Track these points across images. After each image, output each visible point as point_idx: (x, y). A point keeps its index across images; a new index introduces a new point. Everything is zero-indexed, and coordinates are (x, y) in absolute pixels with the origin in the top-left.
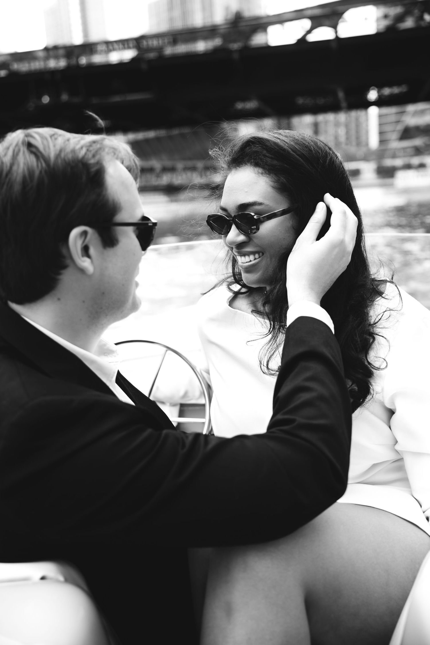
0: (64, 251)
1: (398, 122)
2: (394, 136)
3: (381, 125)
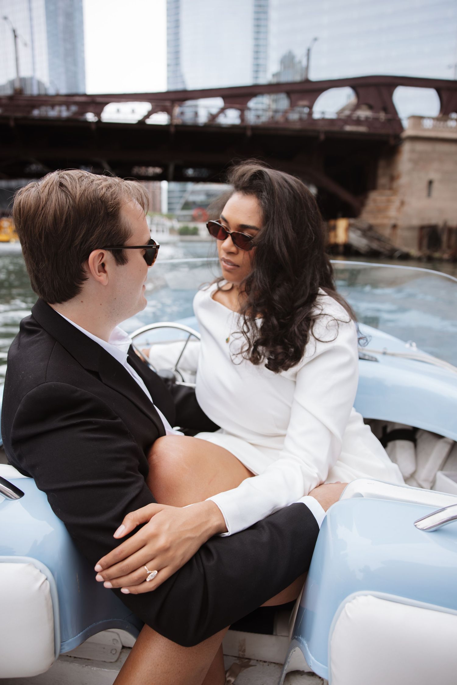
0: (85, 268)
1: (181, 197)
2: (178, 206)
3: (169, 198)
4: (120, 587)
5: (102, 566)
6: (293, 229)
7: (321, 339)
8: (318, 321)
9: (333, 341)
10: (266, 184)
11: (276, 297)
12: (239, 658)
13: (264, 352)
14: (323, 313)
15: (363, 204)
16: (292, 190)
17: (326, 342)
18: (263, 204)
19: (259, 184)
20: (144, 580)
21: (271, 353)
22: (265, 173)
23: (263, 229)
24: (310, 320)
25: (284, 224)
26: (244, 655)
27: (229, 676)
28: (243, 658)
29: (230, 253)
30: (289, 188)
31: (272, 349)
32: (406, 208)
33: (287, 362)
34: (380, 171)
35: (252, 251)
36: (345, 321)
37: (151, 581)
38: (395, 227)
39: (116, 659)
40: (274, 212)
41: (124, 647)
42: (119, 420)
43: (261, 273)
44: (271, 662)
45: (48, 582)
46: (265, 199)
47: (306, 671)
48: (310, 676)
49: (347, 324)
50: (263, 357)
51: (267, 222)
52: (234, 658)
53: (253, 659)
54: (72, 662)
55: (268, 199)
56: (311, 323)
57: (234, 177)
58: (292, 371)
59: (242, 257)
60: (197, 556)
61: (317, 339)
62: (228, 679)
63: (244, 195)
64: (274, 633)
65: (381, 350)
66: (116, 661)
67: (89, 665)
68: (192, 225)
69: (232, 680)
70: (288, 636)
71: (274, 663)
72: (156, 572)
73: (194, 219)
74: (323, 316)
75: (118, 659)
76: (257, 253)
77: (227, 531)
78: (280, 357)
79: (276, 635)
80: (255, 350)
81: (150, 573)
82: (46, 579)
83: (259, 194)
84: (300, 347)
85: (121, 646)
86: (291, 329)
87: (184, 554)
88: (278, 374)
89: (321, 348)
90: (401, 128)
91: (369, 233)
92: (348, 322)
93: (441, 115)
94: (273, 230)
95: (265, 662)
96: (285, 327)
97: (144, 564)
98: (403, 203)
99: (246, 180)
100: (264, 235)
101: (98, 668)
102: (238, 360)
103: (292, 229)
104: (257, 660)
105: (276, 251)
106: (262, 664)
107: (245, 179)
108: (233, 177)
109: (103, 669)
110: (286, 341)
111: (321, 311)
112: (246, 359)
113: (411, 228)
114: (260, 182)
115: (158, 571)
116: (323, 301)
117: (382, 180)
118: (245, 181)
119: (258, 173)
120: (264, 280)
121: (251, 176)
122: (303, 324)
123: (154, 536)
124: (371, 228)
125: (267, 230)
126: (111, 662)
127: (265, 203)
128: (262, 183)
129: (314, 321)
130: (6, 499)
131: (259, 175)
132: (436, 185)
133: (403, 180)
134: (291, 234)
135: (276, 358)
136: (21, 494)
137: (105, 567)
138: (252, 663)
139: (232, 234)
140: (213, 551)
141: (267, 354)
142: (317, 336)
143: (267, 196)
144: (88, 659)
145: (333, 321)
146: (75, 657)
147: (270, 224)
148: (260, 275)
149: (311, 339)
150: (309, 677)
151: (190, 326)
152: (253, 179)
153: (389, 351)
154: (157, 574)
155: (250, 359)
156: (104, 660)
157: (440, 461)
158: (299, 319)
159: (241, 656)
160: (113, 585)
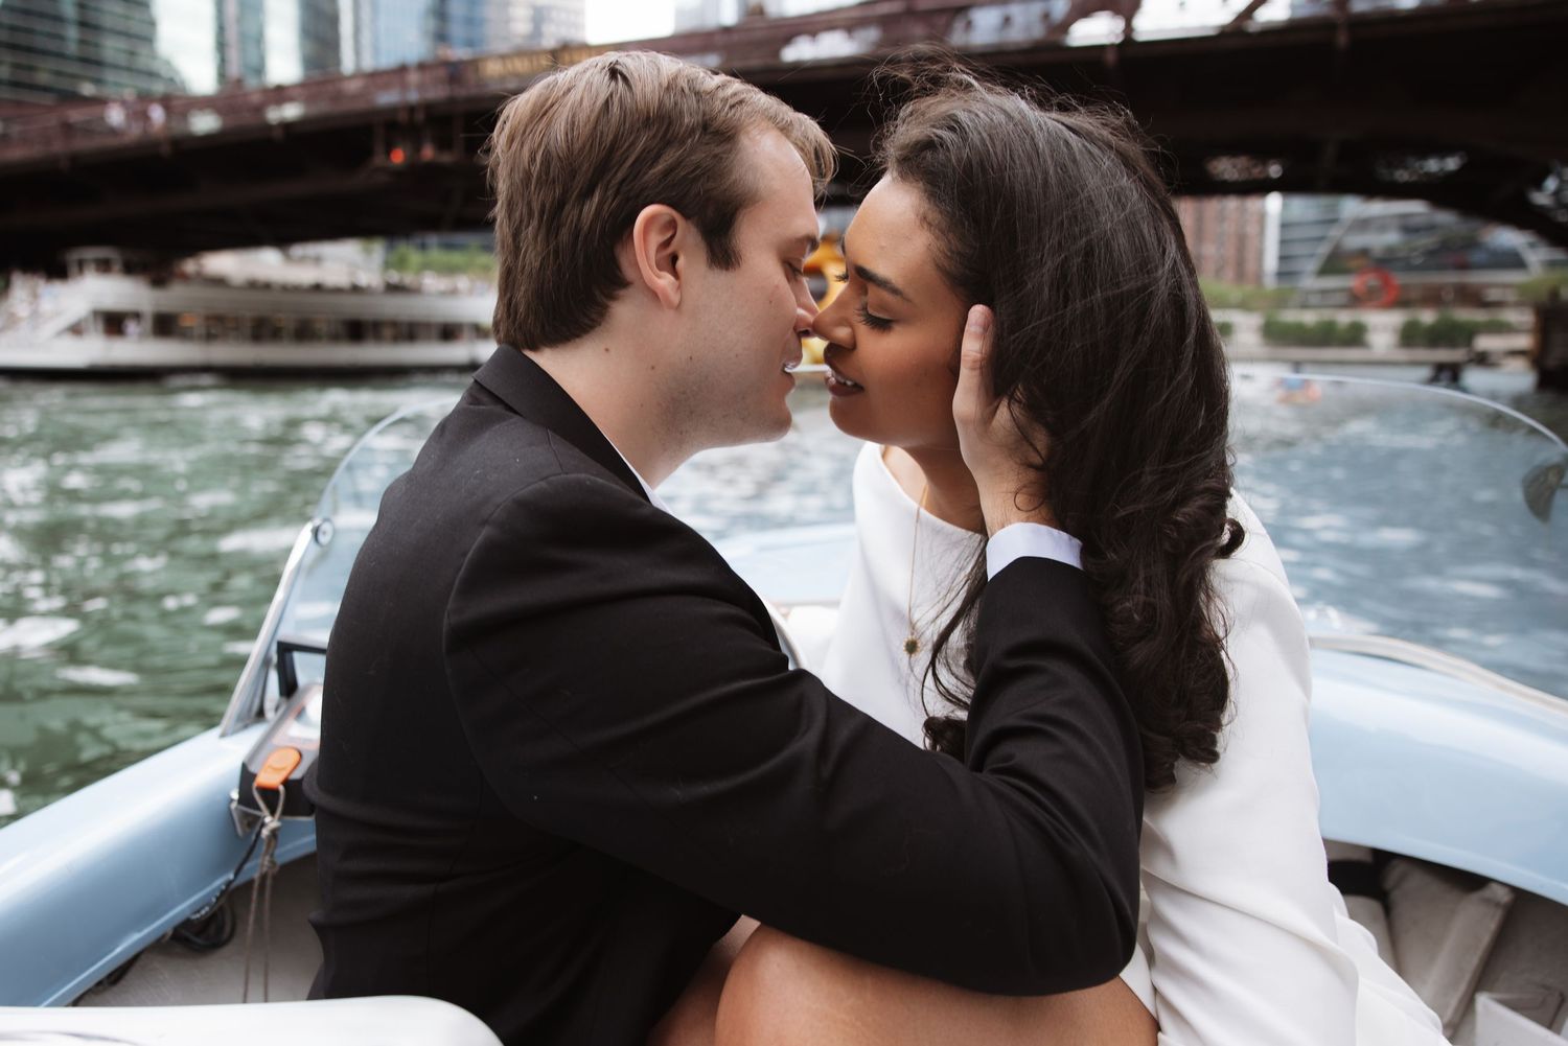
1: (1320, 239)
2: (1310, 265)
3: (1284, 242)
68: (1344, 318)
73: (1356, 300)
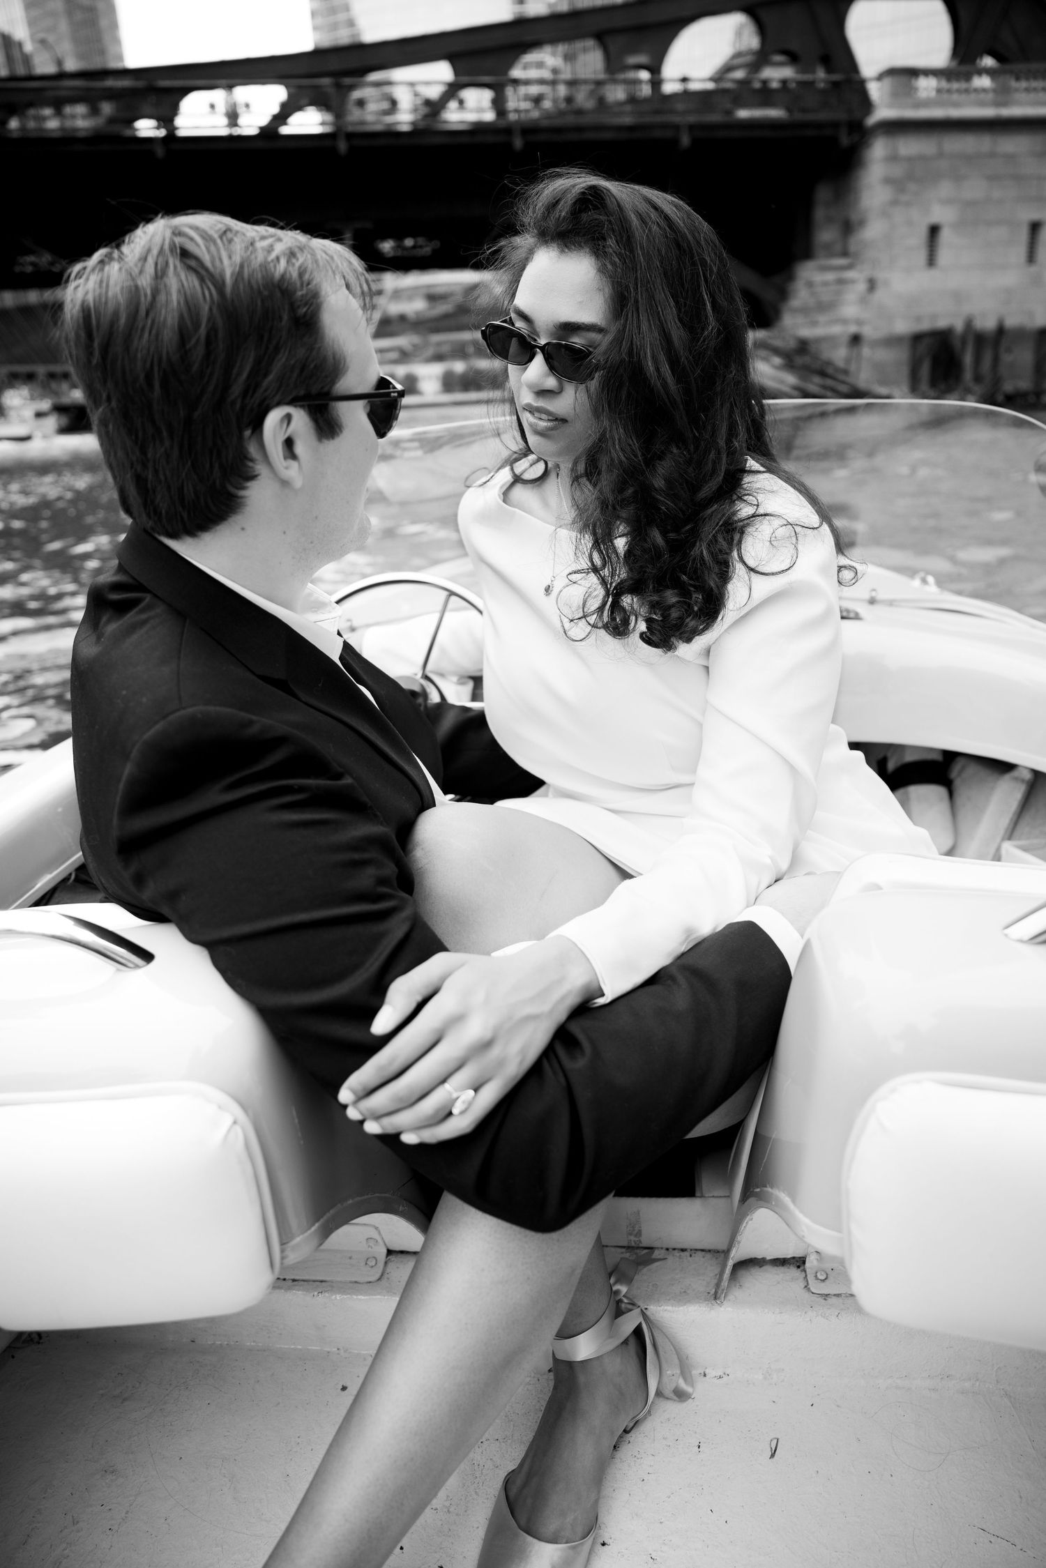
0: (255, 450)
4: (399, 1130)
5: (353, 1091)
6: (680, 320)
7: (760, 569)
8: (750, 530)
9: (789, 571)
10: (612, 219)
11: (659, 483)
12: (629, 1248)
13: (635, 606)
14: (761, 511)
15: (783, 294)
16: (670, 227)
17: (773, 574)
18: (609, 267)
19: (596, 219)
20: (447, 1112)
21: (653, 606)
22: (605, 191)
23: (613, 330)
24: (734, 530)
25: (660, 309)
26: (640, 1242)
27: (615, 1283)
28: (638, 1248)
29: (542, 393)
30: (662, 223)
31: (655, 598)
32: (880, 295)
33: (691, 623)
34: (820, 213)
35: (594, 384)
36: (811, 527)
37: (462, 1112)
38: (856, 340)
39: (378, 1276)
40: (636, 284)
41: (390, 1252)
42: (348, 780)
43: (622, 431)
44: (696, 1250)
45: (238, 1129)
46: (614, 255)
47: (768, 1258)
48: (777, 1266)
49: (816, 531)
50: (633, 618)
51: (622, 311)
52: (620, 1250)
53: (658, 1248)
54: (289, 1288)
55: (620, 255)
56: (737, 537)
57: (534, 212)
58: (700, 642)
59: (570, 400)
60: (548, 1052)
61: (752, 570)
62: (615, 1288)
63: (562, 251)
64: (698, 1194)
65: (867, 596)
66: (379, 1279)
67: (325, 1291)
69: (623, 1289)
70: (729, 1197)
71: (703, 1250)
72: (472, 1092)
74: (760, 518)
75: (382, 1275)
76: (606, 385)
77: (603, 995)
78: (675, 614)
79: (702, 1196)
80: (616, 606)
81: (457, 1098)
82: (235, 1122)
83: (599, 245)
84: (715, 590)
85: (385, 1251)
86: (695, 552)
87: (523, 1051)
88: (669, 654)
89: (763, 587)
90: (866, 104)
91: (799, 360)
92: (817, 528)
93: (954, 64)
94: (639, 327)
95: (683, 1250)
96: (680, 547)
97: (442, 1079)
98: (872, 285)
99: (563, 214)
100: (618, 340)
101: (346, 1295)
102: (580, 629)
103: (677, 322)
104: (667, 1249)
105: (648, 374)
106: (678, 1255)
107: (561, 211)
108: (530, 211)
109: (355, 1297)
110: (684, 578)
111: (755, 507)
112: (597, 628)
113: (892, 341)
114: (595, 217)
115: (476, 1090)
116: (758, 485)
117: (825, 235)
118: (561, 218)
119: (590, 194)
120: (630, 445)
121: (575, 203)
122: (720, 539)
123: (457, 1020)
124: (803, 346)
125: (625, 327)
126: (370, 1282)
127: (614, 264)
128: (602, 218)
129: (742, 533)
130: (118, 970)
131: (592, 199)
132: (945, 236)
133: (873, 231)
134: (678, 334)
135: (665, 617)
136: (147, 956)
137: (361, 1094)
138: (656, 1254)
139: (542, 349)
140: (581, 1037)
141: (643, 611)
142: (751, 563)
143: (617, 247)
144: (322, 1281)
145: (784, 527)
146: (294, 1280)
147: (630, 315)
148: (619, 433)
149: (739, 569)
150: (776, 1268)
151: (452, 579)
152: (581, 211)
153: (881, 596)
154: (474, 1098)
155: (605, 627)
156: (354, 1280)
157: (1005, 821)
158: (708, 530)
159: (633, 1244)
160: (383, 1128)
